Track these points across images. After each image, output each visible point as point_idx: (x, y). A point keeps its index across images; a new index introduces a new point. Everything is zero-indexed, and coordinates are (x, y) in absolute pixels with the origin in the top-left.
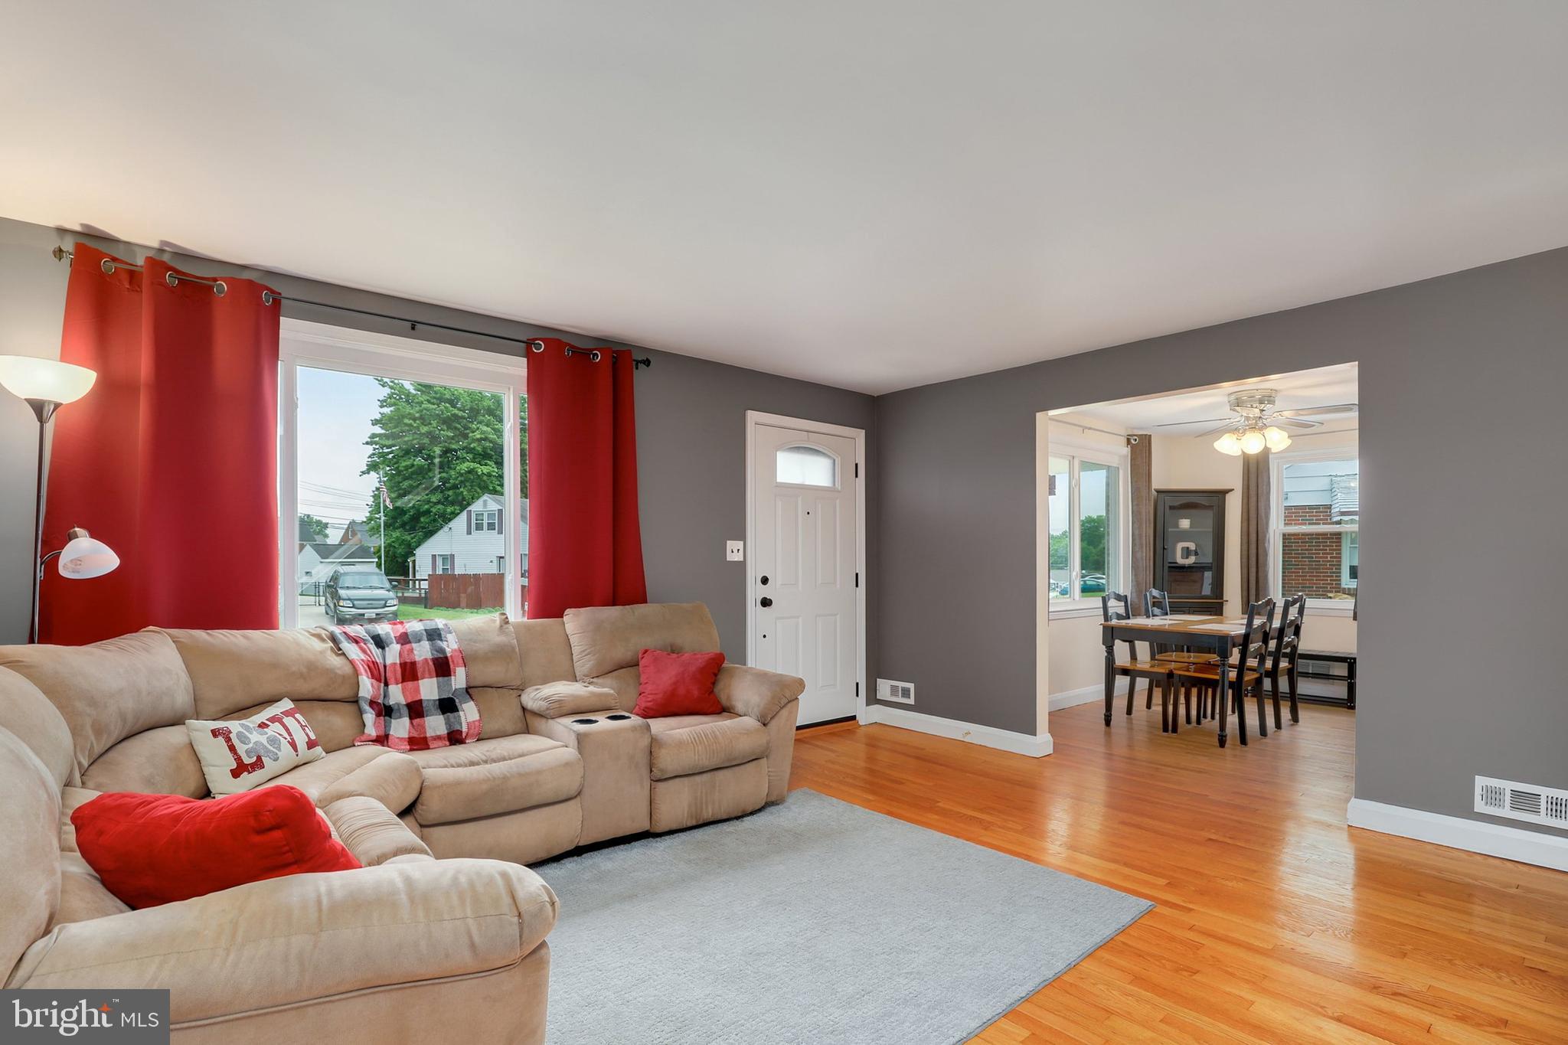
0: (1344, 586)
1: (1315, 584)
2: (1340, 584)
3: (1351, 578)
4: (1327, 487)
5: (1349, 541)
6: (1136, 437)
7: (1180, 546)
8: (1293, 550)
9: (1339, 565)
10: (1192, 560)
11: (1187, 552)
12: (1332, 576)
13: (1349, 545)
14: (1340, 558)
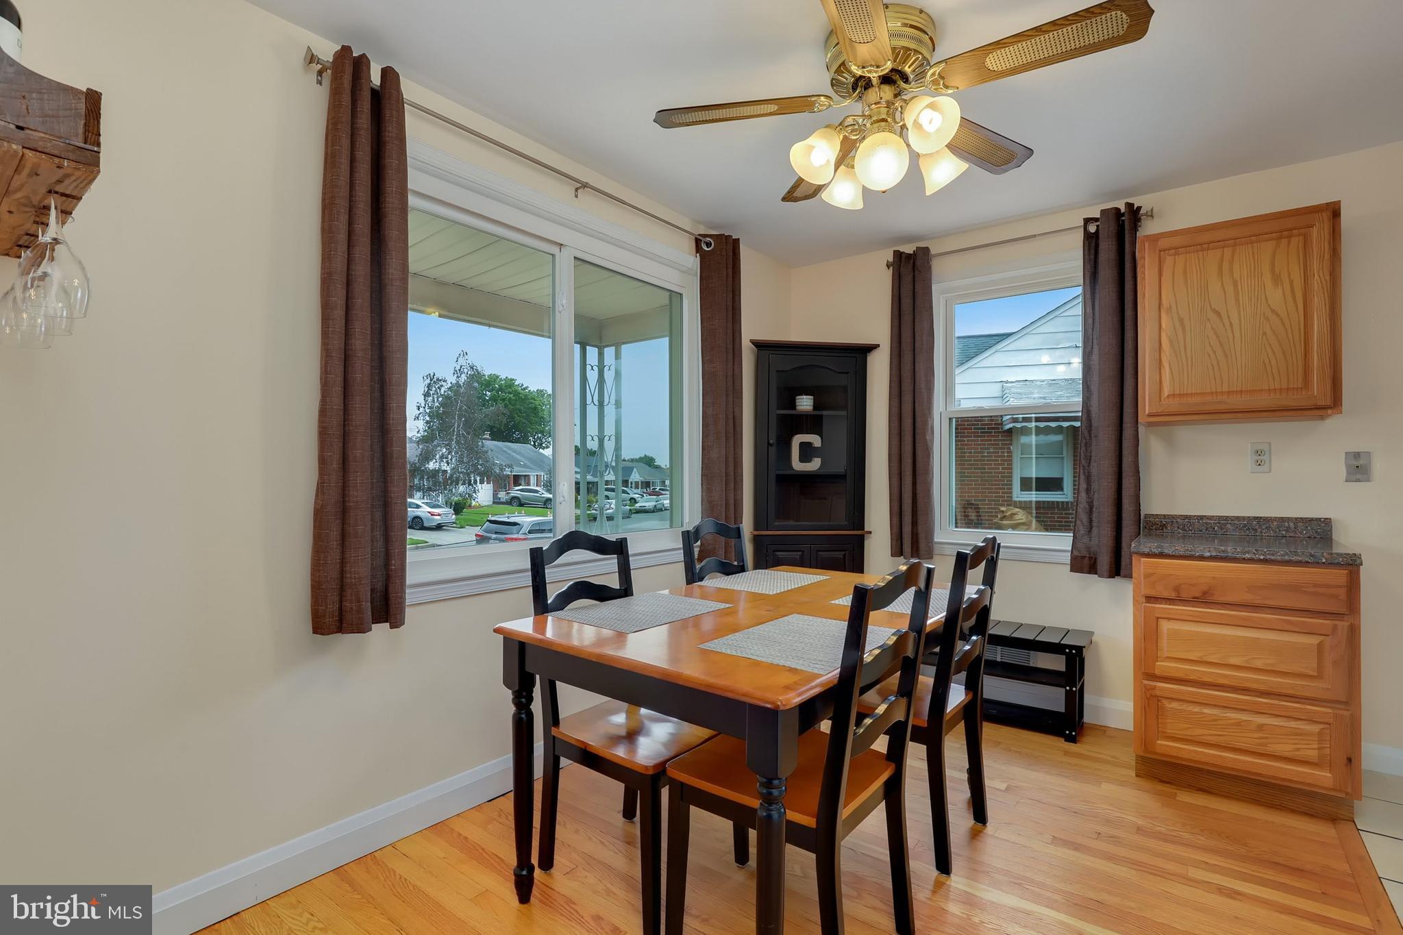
0: (1015, 499)
1: (987, 496)
2: (1011, 497)
3: (1021, 490)
4: (999, 394)
5: (1020, 453)
6: (708, 239)
7: (798, 439)
8: (966, 461)
9: (1010, 477)
10: (814, 465)
11: (807, 452)
12: (1004, 489)
13: (1020, 456)
14: (1011, 469)
